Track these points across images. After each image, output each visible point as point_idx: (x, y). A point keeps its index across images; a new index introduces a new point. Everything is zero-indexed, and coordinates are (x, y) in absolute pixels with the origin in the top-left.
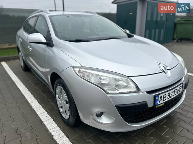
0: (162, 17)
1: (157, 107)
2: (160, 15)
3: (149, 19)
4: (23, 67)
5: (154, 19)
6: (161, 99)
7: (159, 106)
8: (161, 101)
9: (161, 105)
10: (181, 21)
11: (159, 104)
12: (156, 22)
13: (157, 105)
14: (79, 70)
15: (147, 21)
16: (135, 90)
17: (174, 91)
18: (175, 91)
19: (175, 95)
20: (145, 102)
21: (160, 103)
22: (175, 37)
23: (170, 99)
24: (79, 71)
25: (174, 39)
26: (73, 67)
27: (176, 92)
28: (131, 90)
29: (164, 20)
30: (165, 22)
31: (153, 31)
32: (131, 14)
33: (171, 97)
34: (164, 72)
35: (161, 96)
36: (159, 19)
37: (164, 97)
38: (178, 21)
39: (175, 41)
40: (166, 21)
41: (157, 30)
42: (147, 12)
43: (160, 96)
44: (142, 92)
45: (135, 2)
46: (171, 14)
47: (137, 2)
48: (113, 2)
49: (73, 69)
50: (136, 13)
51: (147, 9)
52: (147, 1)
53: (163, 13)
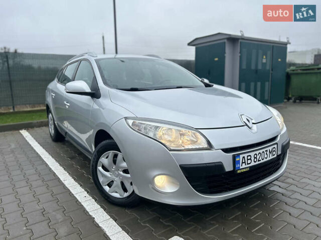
0: (264, 65)
2: (262, 61)
3: (244, 67)
4: (52, 135)
5: (253, 67)
6: (244, 161)
7: (242, 171)
8: (244, 164)
9: (244, 170)
10: (297, 70)
12: (256, 71)
13: (239, 170)
14: (133, 122)
15: (241, 70)
17: (263, 152)
18: (265, 153)
19: (266, 158)
20: (221, 163)
21: (243, 167)
22: (290, 96)
23: (257, 163)
24: (133, 124)
25: (289, 99)
26: (126, 118)
27: (267, 154)
28: (201, 147)
29: (268, 67)
30: (271, 72)
31: (252, 85)
32: (216, 59)
33: (259, 161)
35: (244, 157)
36: (260, 67)
37: (248, 160)
38: (293, 70)
39: (291, 101)
40: (272, 70)
41: (259, 84)
42: (240, 56)
43: (241, 156)
44: (216, 150)
45: (222, 43)
46: (280, 60)
47: (225, 43)
48: (189, 44)
49: (126, 121)
50: (224, 58)
51: (240, 53)
52: (240, 41)
53: (266, 58)
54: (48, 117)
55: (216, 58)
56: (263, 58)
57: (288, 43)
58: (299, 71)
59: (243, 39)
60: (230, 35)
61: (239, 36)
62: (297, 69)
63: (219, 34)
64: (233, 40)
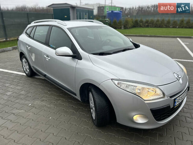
8: (177, 102)
11: (176, 105)
14: (118, 82)
16: (162, 96)
19: (184, 96)
20: (169, 105)
28: (160, 97)
33: (182, 99)
34: (178, 80)
37: (179, 100)
44: (168, 97)
49: (112, 81)
54: (22, 61)
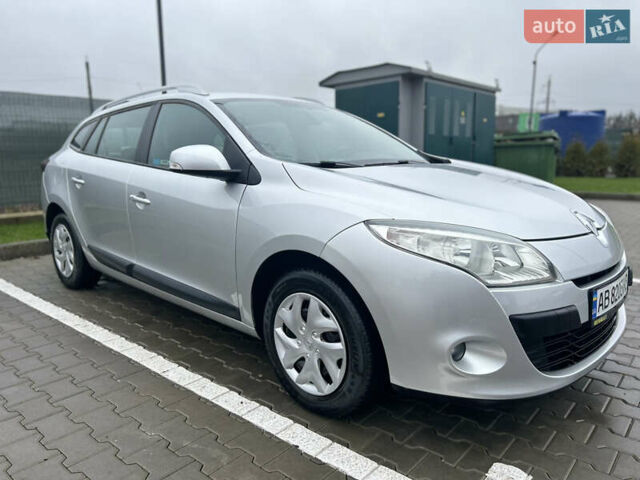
0: (462, 127)
1: (596, 323)
2: (459, 120)
3: (432, 131)
5: (446, 133)
6: (601, 302)
7: (599, 321)
9: (602, 320)
10: (505, 140)
11: (599, 317)
12: (451, 139)
13: (595, 319)
14: (389, 230)
16: (547, 275)
17: (620, 283)
19: (621, 295)
20: (573, 308)
21: (600, 312)
27: (622, 287)
28: (540, 277)
29: (468, 134)
30: (472, 142)
32: (381, 115)
33: (616, 300)
34: (592, 232)
35: (602, 294)
36: (456, 133)
38: (499, 141)
40: (474, 138)
42: (426, 112)
43: (599, 292)
44: (565, 281)
45: (392, 83)
46: (485, 120)
47: (397, 83)
48: (323, 84)
49: (369, 228)
50: (396, 112)
51: (426, 104)
52: (425, 80)
53: (466, 116)
54: (50, 233)
55: (380, 112)
56: (460, 115)
57: (497, 89)
58: (510, 143)
59: (431, 77)
60: (409, 68)
61: (423, 71)
62: (506, 138)
63: (386, 65)
64: (413, 78)
